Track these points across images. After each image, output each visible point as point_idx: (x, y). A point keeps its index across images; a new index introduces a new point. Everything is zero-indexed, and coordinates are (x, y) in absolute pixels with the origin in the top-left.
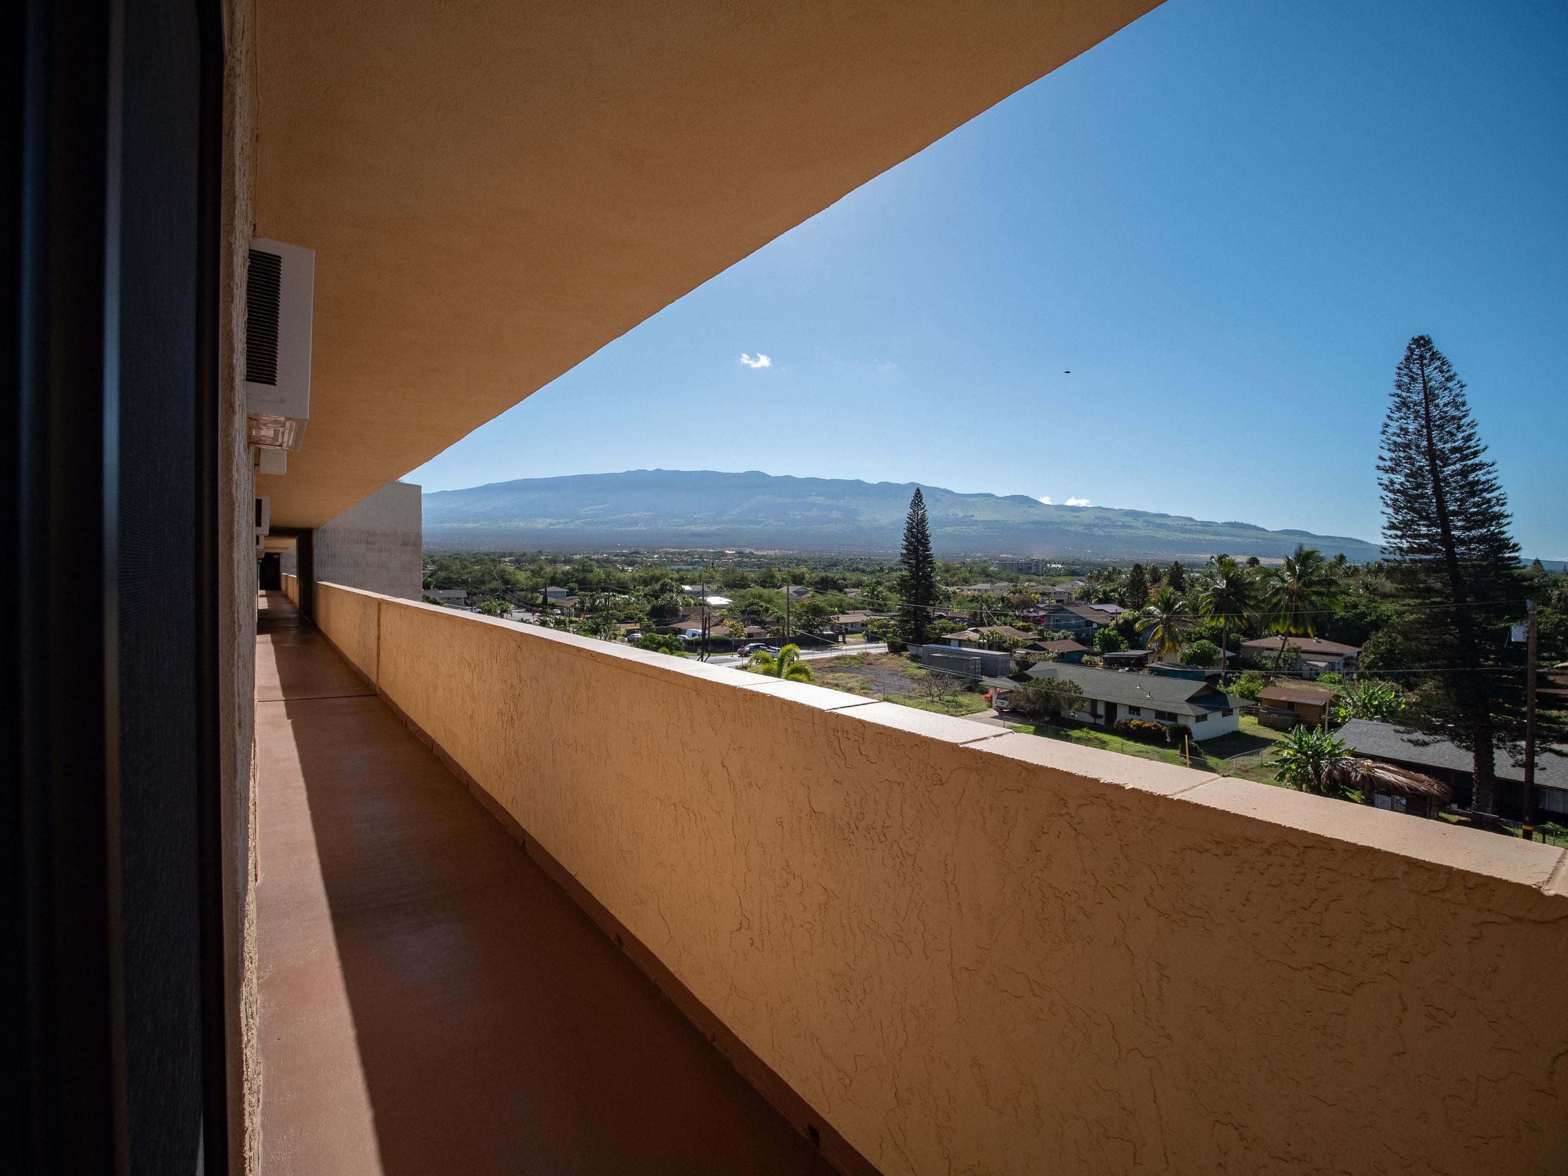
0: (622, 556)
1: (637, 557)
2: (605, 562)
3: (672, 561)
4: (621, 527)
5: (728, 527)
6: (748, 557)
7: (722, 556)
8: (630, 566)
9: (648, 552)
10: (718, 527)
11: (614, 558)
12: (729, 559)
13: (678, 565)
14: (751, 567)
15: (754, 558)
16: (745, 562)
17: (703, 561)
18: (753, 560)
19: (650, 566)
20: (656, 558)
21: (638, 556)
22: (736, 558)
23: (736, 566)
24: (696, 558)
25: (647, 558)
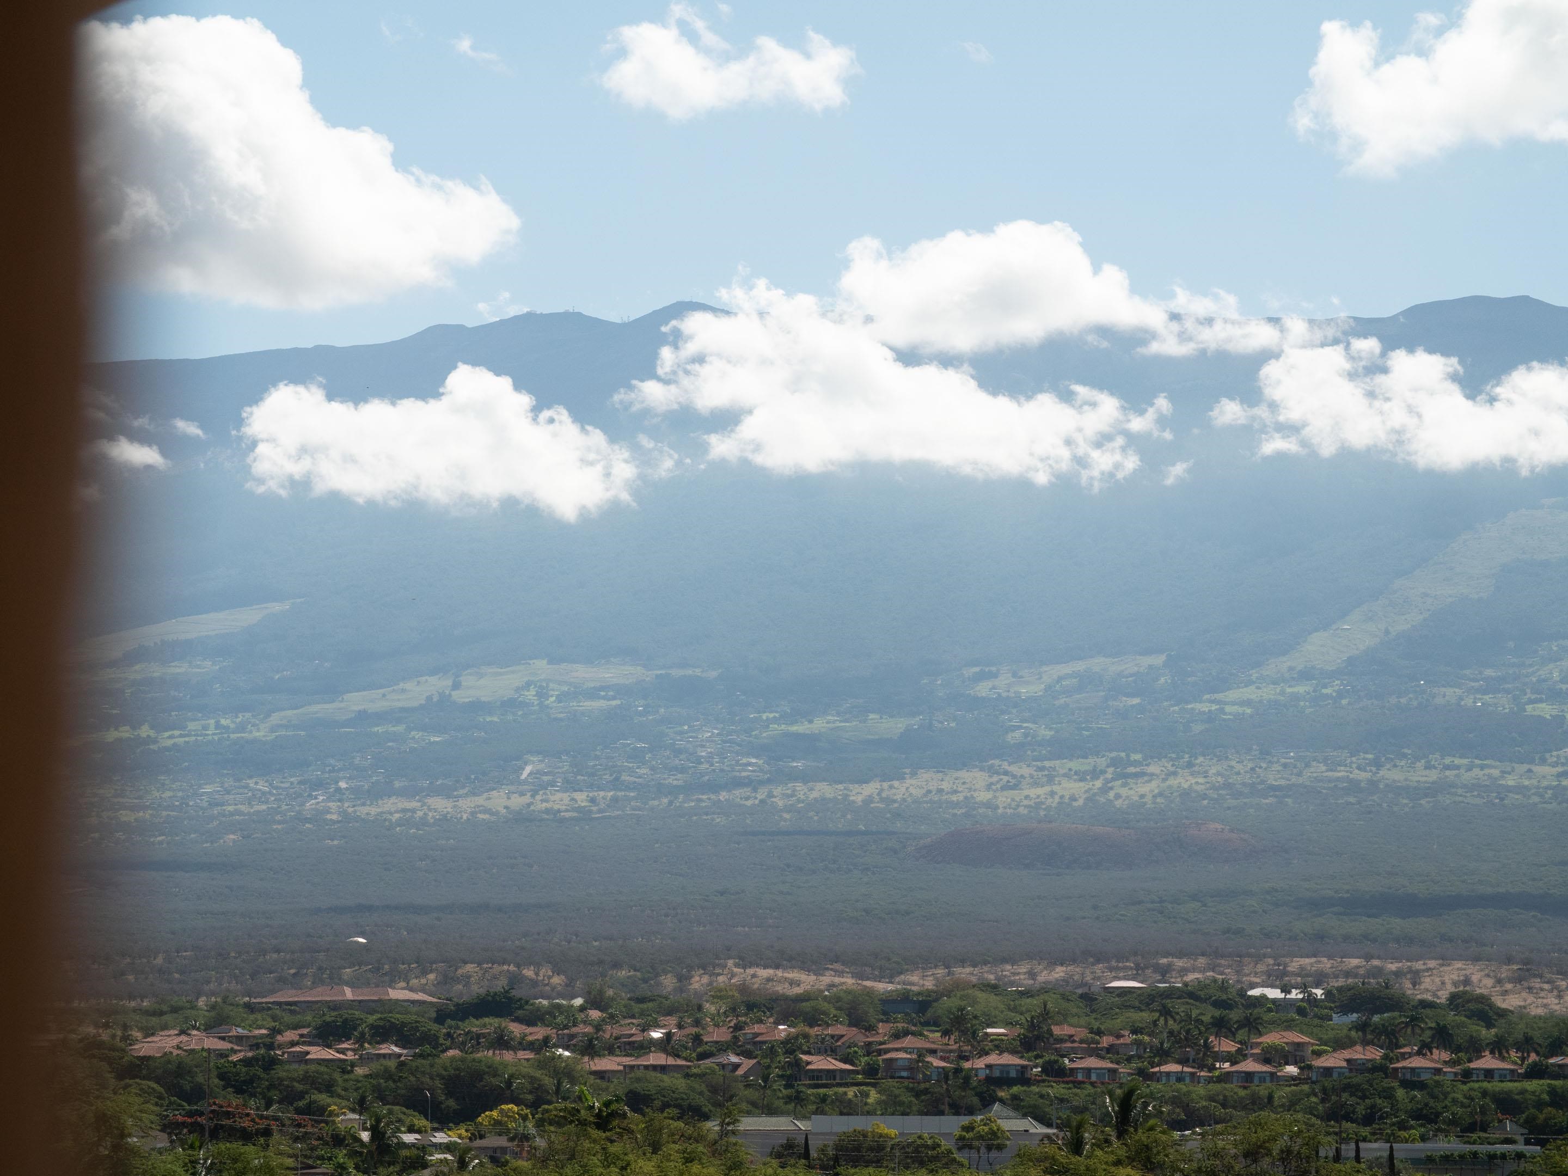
0: (383, 1033)
1: (502, 1042)
2: (242, 1087)
3: (795, 1072)
4: (375, 794)
5: (1274, 777)
6: (1443, 1037)
7: (1221, 1026)
8: (443, 1121)
9: (596, 1001)
10: (1184, 781)
11: (317, 1053)
12: (1271, 1056)
13: (847, 1108)
14: (1469, 1128)
15: (1498, 1047)
16: (1412, 1082)
17: (1054, 1071)
18: (1488, 1062)
19: (603, 1121)
20: (665, 1045)
21: (516, 1029)
22: (1339, 1044)
23: (1336, 1114)
24: (999, 1046)
25: (589, 1048)
